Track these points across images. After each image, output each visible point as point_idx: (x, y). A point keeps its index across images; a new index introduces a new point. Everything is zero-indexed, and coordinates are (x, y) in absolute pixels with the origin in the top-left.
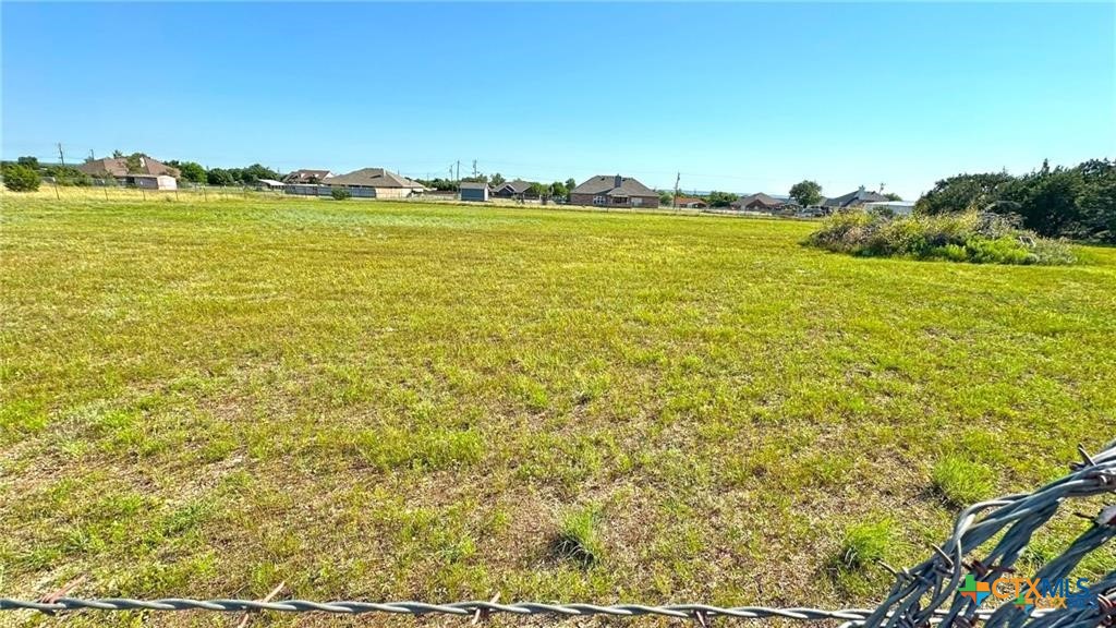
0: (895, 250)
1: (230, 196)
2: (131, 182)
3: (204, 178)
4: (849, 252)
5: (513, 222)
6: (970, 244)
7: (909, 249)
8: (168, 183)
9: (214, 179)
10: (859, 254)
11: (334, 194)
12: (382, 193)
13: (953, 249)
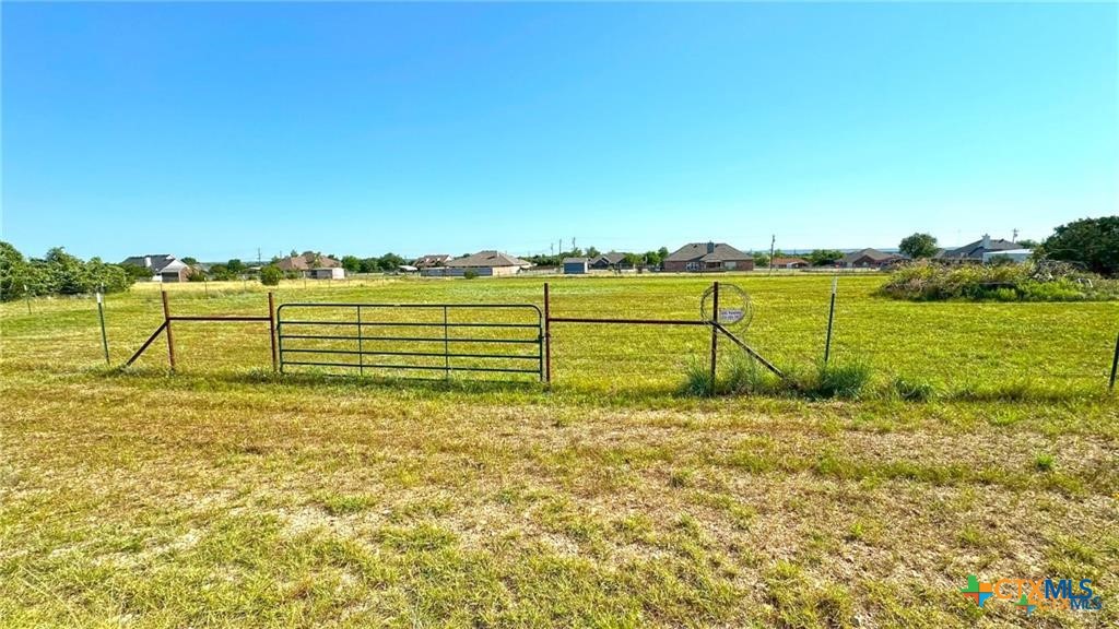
0: (950, 295)
1: (398, 281)
2: (314, 275)
3: (357, 267)
4: (911, 299)
5: (621, 289)
6: (1021, 287)
7: (964, 294)
8: (339, 272)
9: (364, 267)
10: (918, 300)
11: (465, 275)
12: (496, 271)
13: (1004, 292)
